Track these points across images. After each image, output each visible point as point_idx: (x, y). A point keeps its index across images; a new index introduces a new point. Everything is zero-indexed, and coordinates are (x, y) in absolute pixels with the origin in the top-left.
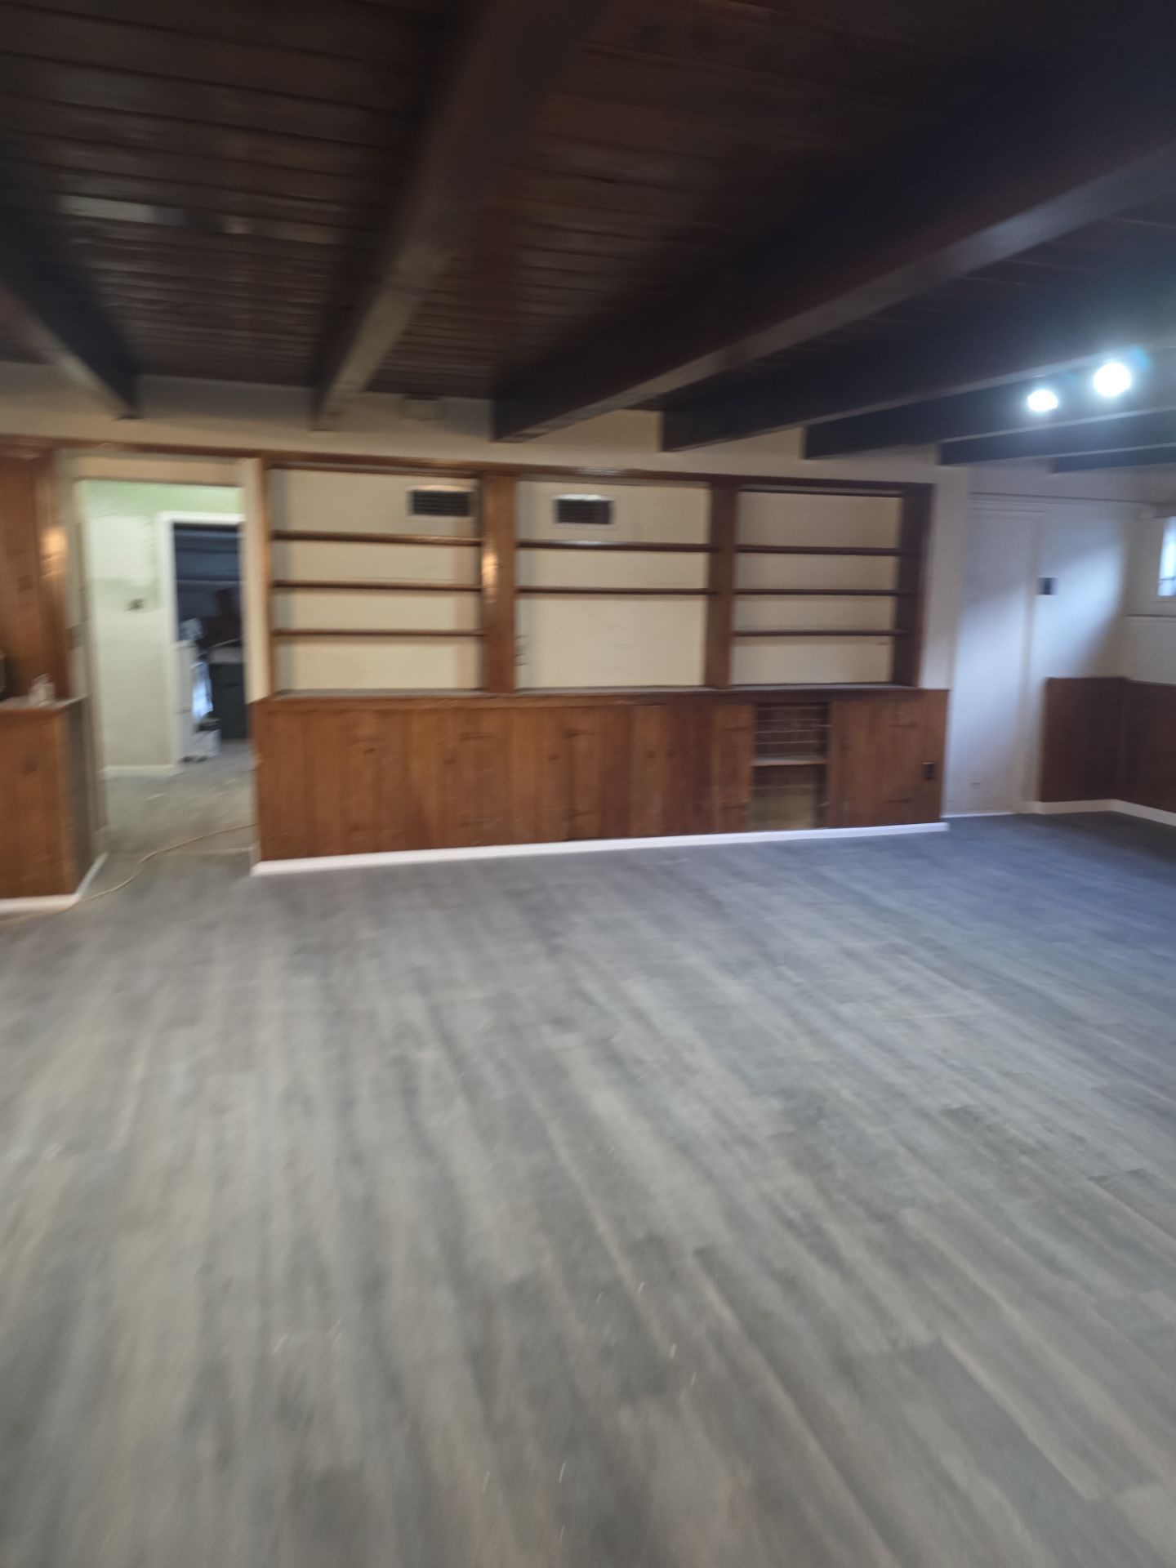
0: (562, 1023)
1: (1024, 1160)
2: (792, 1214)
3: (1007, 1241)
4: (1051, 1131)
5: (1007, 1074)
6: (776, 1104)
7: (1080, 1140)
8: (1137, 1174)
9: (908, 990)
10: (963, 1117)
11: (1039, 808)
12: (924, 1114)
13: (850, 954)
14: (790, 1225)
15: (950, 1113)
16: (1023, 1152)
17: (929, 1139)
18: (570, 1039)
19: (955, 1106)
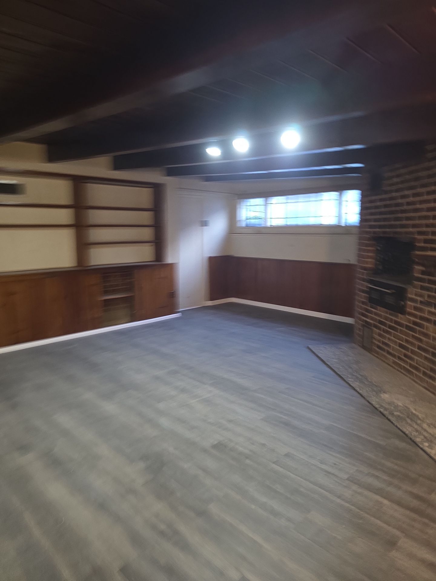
0: (24, 448)
1: (248, 461)
2: (163, 527)
3: (253, 507)
4: (253, 444)
5: (230, 421)
6: (142, 465)
7: (264, 445)
8: (287, 455)
9: (183, 390)
10: (219, 446)
11: (210, 303)
12: (205, 451)
13: (157, 378)
14: (162, 534)
15: (215, 447)
16: (247, 458)
17: (211, 464)
18: (30, 456)
19: (216, 442)
